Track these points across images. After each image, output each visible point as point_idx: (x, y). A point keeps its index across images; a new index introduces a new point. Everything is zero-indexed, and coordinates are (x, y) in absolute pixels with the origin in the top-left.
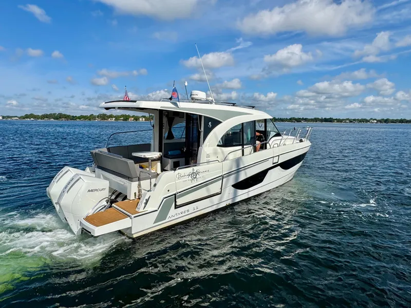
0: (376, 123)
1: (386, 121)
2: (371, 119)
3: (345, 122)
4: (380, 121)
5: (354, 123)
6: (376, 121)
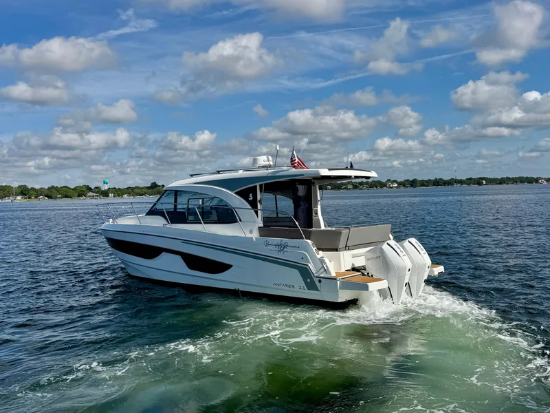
0: (397, 187)
1: (413, 183)
2: (389, 180)
3: (346, 188)
4: (402, 184)
5: (362, 189)
6: (396, 185)
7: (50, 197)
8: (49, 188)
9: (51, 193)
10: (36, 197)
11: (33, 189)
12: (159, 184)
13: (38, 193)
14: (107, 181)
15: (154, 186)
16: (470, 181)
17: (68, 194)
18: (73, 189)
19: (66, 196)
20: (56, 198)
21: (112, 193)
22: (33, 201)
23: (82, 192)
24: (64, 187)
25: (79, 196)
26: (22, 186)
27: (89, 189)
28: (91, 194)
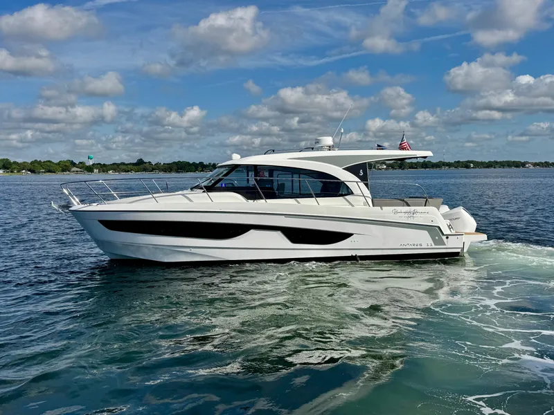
0: (386, 169)
2: (378, 162)
4: (392, 166)
6: (385, 167)
7: (33, 171)
8: (32, 163)
9: (34, 167)
10: (18, 172)
11: (15, 163)
12: (146, 160)
13: (21, 167)
14: (92, 156)
15: (140, 162)
16: (458, 164)
17: (51, 168)
18: (56, 164)
19: (50, 171)
20: (39, 173)
21: (96, 168)
22: (16, 175)
23: (66, 167)
24: (47, 161)
25: (63, 171)
26: (4, 160)
27: (73, 164)
28: (75, 169)
